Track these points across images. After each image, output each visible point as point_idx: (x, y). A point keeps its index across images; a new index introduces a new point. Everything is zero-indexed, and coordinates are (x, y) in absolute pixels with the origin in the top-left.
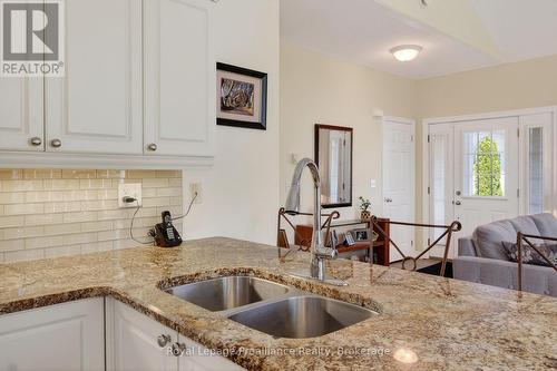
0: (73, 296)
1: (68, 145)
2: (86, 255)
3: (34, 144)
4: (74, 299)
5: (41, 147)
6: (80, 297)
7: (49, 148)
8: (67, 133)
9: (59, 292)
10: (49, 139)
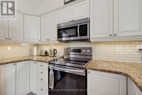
0: (116, 73)
1: (119, 35)
2: (126, 62)
3: (111, 36)
4: (116, 74)
5: (112, 36)
6: (118, 74)
7: (114, 36)
8: (119, 32)
9: (113, 70)
10: (114, 34)
